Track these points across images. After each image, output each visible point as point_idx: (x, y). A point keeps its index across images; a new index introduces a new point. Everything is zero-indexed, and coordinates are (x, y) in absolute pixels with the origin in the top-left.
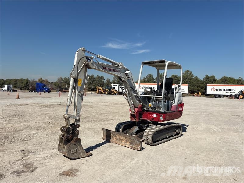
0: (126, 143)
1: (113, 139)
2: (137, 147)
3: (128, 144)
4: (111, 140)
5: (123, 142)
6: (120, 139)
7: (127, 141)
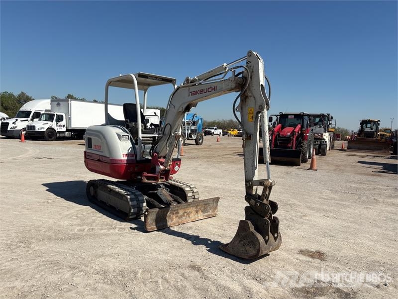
0: (196, 216)
2: (213, 212)
3: (201, 215)
4: (168, 224)
5: (192, 215)
6: (185, 214)
7: (197, 212)
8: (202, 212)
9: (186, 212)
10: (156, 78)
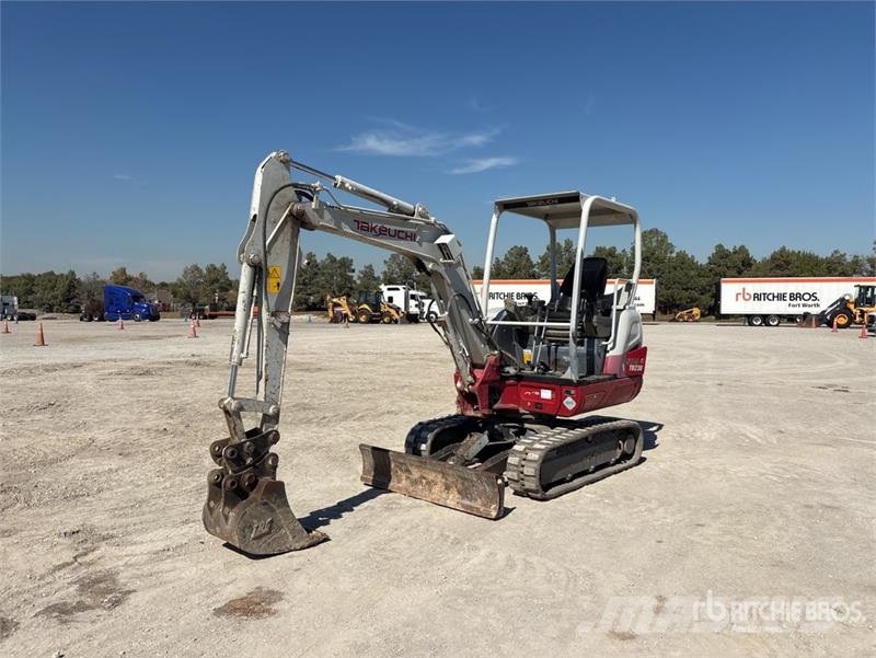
0: (444, 495)
1: (399, 482)
2: (485, 505)
3: (453, 498)
4: (391, 484)
5: (436, 489)
6: (424, 481)
7: (448, 488)
8: (459, 493)
9: (424, 478)
10: (545, 201)
